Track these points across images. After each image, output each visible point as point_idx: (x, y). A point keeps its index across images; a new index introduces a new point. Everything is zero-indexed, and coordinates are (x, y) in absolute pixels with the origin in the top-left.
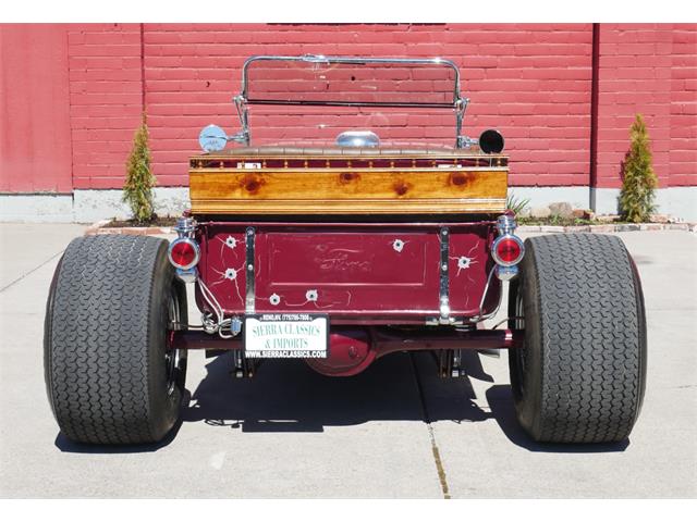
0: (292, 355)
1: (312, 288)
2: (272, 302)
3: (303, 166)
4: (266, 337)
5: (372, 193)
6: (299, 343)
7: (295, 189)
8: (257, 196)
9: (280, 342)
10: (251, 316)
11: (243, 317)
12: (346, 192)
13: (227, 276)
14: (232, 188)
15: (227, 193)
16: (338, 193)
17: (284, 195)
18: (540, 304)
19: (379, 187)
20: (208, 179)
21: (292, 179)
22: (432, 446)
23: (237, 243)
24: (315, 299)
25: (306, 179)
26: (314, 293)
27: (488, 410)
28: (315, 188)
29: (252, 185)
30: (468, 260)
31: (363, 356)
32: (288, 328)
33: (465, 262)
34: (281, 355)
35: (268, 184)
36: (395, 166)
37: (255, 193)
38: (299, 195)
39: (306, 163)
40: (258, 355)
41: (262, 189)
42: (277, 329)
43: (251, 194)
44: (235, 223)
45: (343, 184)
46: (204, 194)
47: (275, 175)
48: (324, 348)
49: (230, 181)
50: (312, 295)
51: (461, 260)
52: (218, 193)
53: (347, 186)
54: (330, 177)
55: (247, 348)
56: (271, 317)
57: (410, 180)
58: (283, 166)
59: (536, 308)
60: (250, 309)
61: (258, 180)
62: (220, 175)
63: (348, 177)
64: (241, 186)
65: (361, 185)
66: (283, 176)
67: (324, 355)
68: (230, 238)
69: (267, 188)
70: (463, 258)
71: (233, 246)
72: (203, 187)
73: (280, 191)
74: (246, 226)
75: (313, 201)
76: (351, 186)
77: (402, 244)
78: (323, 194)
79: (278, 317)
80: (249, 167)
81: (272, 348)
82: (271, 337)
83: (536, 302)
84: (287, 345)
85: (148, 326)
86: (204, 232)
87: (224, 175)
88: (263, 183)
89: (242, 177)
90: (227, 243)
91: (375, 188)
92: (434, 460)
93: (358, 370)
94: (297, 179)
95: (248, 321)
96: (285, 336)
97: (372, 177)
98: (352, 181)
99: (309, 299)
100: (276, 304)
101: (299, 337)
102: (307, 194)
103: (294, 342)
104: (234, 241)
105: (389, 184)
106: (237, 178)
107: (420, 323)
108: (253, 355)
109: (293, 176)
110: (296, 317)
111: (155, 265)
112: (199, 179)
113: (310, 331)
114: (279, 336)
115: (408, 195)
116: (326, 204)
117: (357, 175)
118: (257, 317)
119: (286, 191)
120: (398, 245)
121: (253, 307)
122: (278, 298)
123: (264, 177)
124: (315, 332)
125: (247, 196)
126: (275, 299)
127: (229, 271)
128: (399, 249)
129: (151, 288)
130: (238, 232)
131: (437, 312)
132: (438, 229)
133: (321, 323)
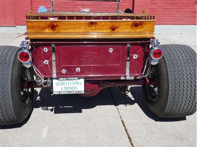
0: (71, 93)
1: (78, 67)
3: (74, 19)
4: (61, 86)
5: (102, 30)
6: (74, 88)
7: (71, 28)
8: (55, 31)
9: (67, 88)
10: (55, 79)
11: (52, 79)
12: (91, 30)
13: (45, 63)
14: (45, 28)
15: (42, 30)
16: (88, 30)
17: (66, 31)
18: (167, 74)
19: (105, 27)
20: (34, 24)
21: (69, 24)
22: (121, 120)
23: (48, 50)
24: (79, 71)
25: (75, 24)
26: (79, 69)
27: (133, 99)
28: (79, 28)
29: (53, 26)
30: (137, 55)
31: (97, 89)
32: (70, 83)
33: (135, 56)
34: (67, 93)
35: (59, 26)
36: (111, 19)
37: (55, 30)
38: (72, 31)
39: (75, 18)
40: (58, 93)
41: (57, 28)
42: (65, 83)
43: (53, 30)
44: (47, 42)
45: (90, 26)
46: (33, 30)
47: (62, 22)
48: (84, 90)
49: (44, 25)
50: (78, 70)
51: (134, 56)
52: (39, 30)
53: (92, 27)
54: (85, 24)
55: (54, 91)
56: (62, 79)
57: (117, 25)
58: (65, 19)
59: (165, 75)
60: (54, 75)
61: (55, 25)
62: (39, 23)
63: (92, 23)
64: (48, 27)
65: (97, 27)
66: (66, 23)
67: (83, 93)
68: (45, 48)
69: (59, 28)
70: (135, 55)
71: (46, 51)
72: (32, 27)
73: (65, 29)
74: (51, 44)
75: (78, 33)
76: (93, 27)
77: (112, 50)
78: (82, 30)
79: (65, 79)
80: (52, 19)
81: (63, 91)
82: (63, 86)
83: (165, 73)
84: (69, 89)
85: (11, 86)
86: (34, 46)
87: (41, 23)
88: (57, 26)
89: (49, 23)
90: (44, 50)
91: (103, 28)
92: (124, 128)
93: (95, 94)
94: (71, 24)
95: (54, 81)
96: (68, 86)
97: (102, 24)
98: (94, 25)
99: (77, 71)
100: (64, 73)
101: (74, 86)
102: (76, 31)
103: (72, 88)
104: (47, 49)
105: (109, 26)
106: (46, 24)
107: (118, 79)
108: (56, 93)
109: (70, 23)
110: (72, 79)
111: (14, 60)
112: (31, 24)
113: (78, 84)
114: (66, 86)
115: (116, 31)
117: (96, 23)
118: (57, 79)
119: (67, 29)
120: (111, 50)
121: (55, 75)
122: (65, 71)
123: (58, 23)
124: (80, 84)
125: (51, 31)
127: (45, 61)
128: (111, 52)
129: (12, 70)
130: (48, 45)
131: (125, 75)
132: (126, 44)
133: (82, 81)
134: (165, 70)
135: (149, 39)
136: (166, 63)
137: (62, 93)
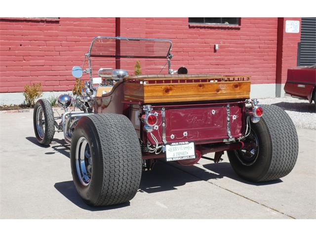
0: (183, 158)
1: (185, 131)
2: (172, 138)
4: (173, 152)
5: (208, 92)
6: (185, 153)
8: (169, 95)
9: (179, 153)
10: (167, 144)
11: (164, 145)
12: (199, 92)
13: (155, 128)
20: (150, 88)
21: (181, 87)
22: (223, 189)
24: (186, 135)
27: (217, 174)
29: (167, 90)
30: (236, 116)
32: (181, 148)
34: (180, 159)
35: (173, 89)
39: (186, 81)
40: (171, 160)
41: (170, 92)
42: (177, 148)
43: (166, 94)
45: (199, 89)
46: (149, 94)
47: (175, 86)
48: (194, 154)
50: (185, 134)
51: (233, 117)
54: (194, 86)
55: (167, 158)
56: (174, 144)
58: (178, 82)
60: (165, 142)
61: (169, 88)
62: (155, 86)
63: (200, 86)
64: (163, 91)
66: (178, 86)
67: (194, 157)
68: (156, 112)
69: (172, 91)
70: (234, 115)
74: (162, 107)
77: (215, 111)
79: (177, 143)
81: (176, 157)
82: (175, 152)
84: (181, 154)
87: (157, 86)
88: (171, 89)
89: (163, 87)
95: (166, 146)
96: (181, 151)
97: (208, 86)
98: (202, 88)
100: (174, 138)
101: (184, 151)
103: (183, 153)
104: (157, 114)
106: (161, 88)
107: (221, 141)
110: (184, 143)
112: (147, 89)
113: (189, 148)
114: (178, 151)
115: (219, 92)
116: (193, 97)
117: (203, 85)
118: (169, 144)
121: (166, 140)
123: (172, 87)
126: (172, 137)
127: (156, 126)
128: (214, 113)
131: (227, 137)
132: (226, 105)
133: (192, 145)
134: (265, 127)
135: (244, 99)
136: (264, 121)
137: (174, 160)
